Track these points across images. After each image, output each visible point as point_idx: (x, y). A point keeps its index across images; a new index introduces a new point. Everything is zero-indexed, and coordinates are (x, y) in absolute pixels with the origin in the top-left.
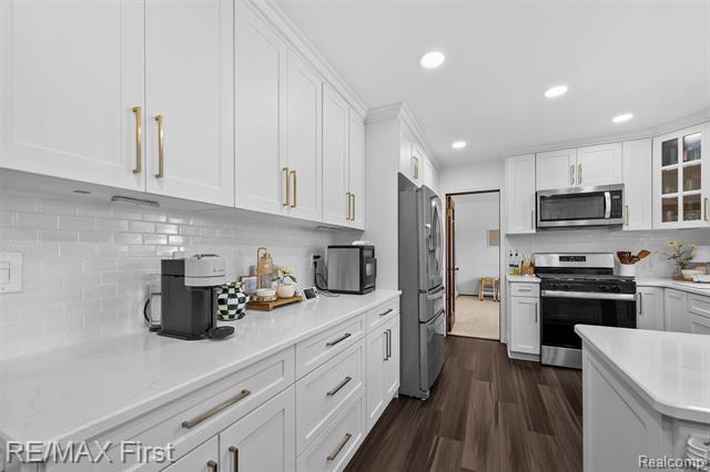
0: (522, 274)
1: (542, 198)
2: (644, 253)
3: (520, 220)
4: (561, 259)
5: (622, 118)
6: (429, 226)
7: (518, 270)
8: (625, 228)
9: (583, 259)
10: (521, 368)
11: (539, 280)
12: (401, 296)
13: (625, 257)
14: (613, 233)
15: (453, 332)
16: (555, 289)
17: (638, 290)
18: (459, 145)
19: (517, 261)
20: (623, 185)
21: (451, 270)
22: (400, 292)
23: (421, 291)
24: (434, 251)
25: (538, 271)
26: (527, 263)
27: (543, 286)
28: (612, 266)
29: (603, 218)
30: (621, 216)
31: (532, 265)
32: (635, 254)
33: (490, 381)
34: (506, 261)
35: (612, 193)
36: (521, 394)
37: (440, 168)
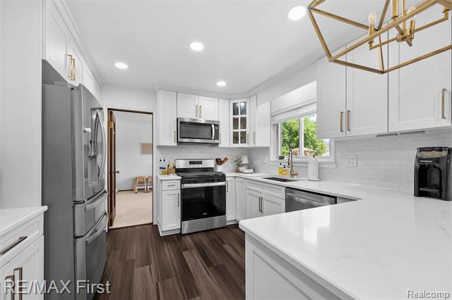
0: (168, 173)
1: (181, 123)
2: (226, 159)
3: (167, 136)
4: (191, 163)
5: (221, 84)
6: (89, 130)
7: (165, 171)
8: (219, 146)
9: (201, 163)
10: (169, 242)
11: (180, 178)
12: (46, 213)
13: (219, 162)
14: (214, 149)
15: (115, 226)
16: (189, 182)
17: (227, 179)
18: (121, 66)
19: (164, 165)
20: (219, 122)
21: (112, 173)
22: (46, 208)
23: (76, 203)
24: (95, 157)
25: (178, 171)
26: (171, 166)
27: (183, 182)
28: (213, 166)
29: (211, 139)
30: (218, 139)
31: (174, 167)
32: (222, 160)
33: (149, 264)
34: (157, 166)
35: (215, 125)
36: (174, 268)
37: (102, 83)
